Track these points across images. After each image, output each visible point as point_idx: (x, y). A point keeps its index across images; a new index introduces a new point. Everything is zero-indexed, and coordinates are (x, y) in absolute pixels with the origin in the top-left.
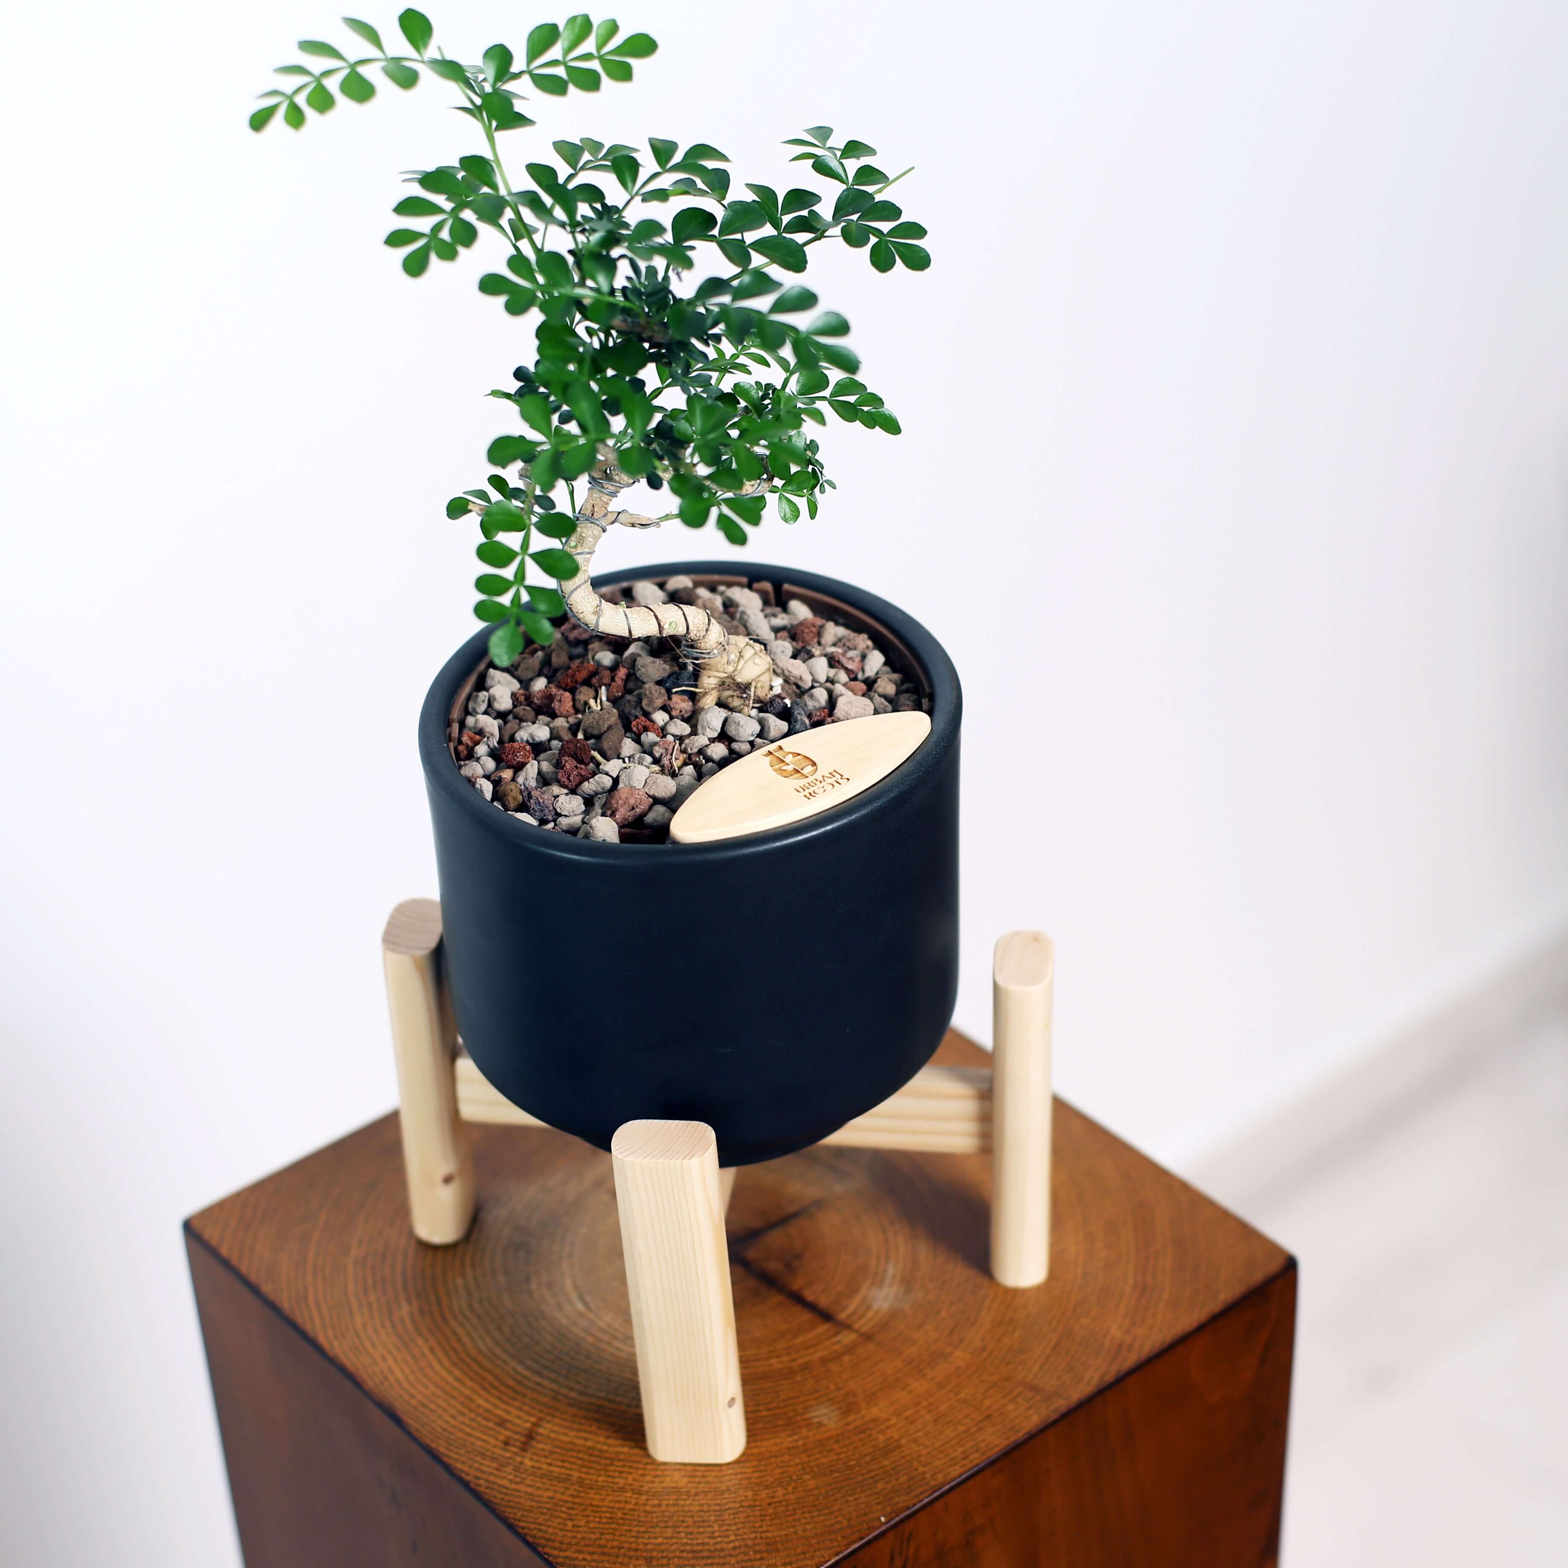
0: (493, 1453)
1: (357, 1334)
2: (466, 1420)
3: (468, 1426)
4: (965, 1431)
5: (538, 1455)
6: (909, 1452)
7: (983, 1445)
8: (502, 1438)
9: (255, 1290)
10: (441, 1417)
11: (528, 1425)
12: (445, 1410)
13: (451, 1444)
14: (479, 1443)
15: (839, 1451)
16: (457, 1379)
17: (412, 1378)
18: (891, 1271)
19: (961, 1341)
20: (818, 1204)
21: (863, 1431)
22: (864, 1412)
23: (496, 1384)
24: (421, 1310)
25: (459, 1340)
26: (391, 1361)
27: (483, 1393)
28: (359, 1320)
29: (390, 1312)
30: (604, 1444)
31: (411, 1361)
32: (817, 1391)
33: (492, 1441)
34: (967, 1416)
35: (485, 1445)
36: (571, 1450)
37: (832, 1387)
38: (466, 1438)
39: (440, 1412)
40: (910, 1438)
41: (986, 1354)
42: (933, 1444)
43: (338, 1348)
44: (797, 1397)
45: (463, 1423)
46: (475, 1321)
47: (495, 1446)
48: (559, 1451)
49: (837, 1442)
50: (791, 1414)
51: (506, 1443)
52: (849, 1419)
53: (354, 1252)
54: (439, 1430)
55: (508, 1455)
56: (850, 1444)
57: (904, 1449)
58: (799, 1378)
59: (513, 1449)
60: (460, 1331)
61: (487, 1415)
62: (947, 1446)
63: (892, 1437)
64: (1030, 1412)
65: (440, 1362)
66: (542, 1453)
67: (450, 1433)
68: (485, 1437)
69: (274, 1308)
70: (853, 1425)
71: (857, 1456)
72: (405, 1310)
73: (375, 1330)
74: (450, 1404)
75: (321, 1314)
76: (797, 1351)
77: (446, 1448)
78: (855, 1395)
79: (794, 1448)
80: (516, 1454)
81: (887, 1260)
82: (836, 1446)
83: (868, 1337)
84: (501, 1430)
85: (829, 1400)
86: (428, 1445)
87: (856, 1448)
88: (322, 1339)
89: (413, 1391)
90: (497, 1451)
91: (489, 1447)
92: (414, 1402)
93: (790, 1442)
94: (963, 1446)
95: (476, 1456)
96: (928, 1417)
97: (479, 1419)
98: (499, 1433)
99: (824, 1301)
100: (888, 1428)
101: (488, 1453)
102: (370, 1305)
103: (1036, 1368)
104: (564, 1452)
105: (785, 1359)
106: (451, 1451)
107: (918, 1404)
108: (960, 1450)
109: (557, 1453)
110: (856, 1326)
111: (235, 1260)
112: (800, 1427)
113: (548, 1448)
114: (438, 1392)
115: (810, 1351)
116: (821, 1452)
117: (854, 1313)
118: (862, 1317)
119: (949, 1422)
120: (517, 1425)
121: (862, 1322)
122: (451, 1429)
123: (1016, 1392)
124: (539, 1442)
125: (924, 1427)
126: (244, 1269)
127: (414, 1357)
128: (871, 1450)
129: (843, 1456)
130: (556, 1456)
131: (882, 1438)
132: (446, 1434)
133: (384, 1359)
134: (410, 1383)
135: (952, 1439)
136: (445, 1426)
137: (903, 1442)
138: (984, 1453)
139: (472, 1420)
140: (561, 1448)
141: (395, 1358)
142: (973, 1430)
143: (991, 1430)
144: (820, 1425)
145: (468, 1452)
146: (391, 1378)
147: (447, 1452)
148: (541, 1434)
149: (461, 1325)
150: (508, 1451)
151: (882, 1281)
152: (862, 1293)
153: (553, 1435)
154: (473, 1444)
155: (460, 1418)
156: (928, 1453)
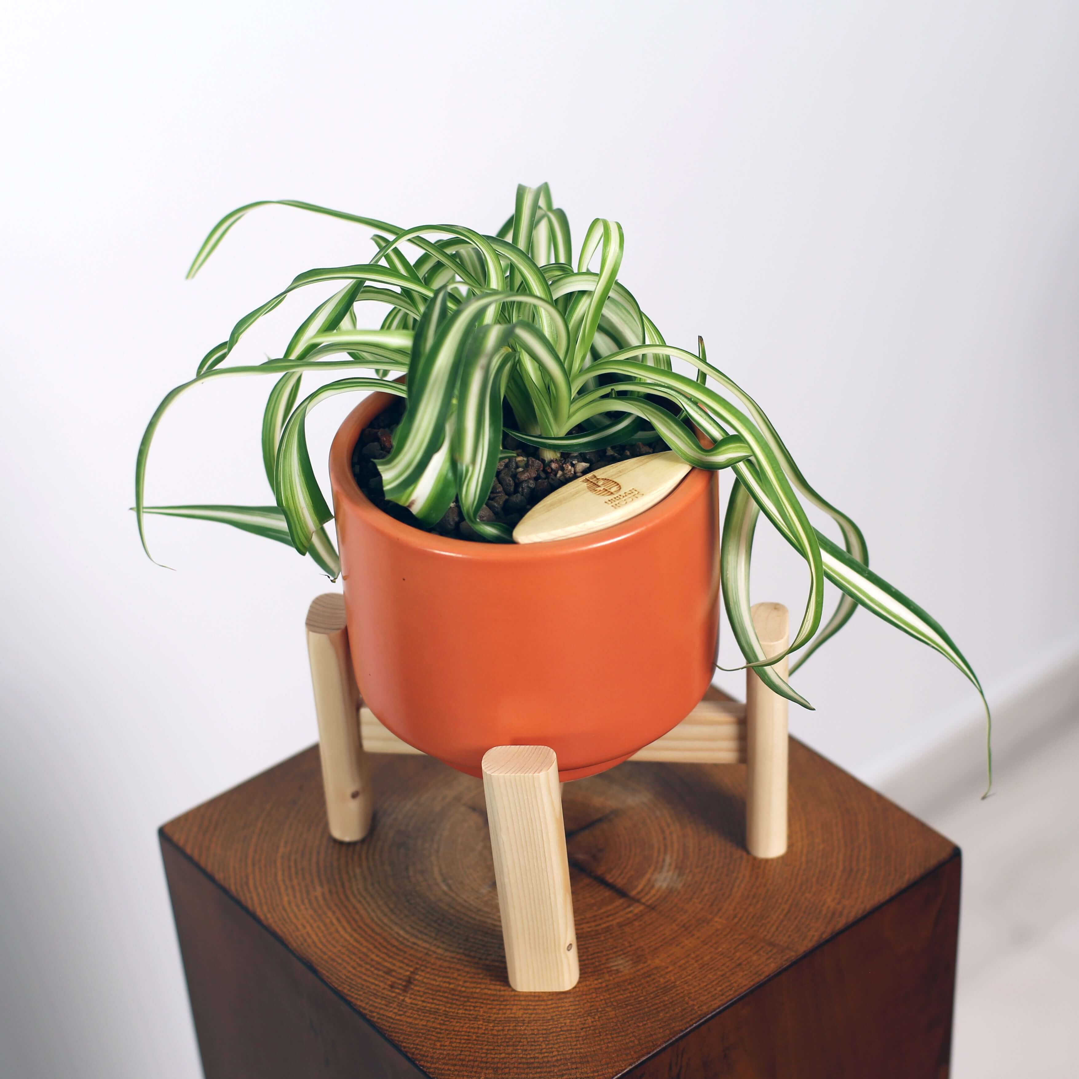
0: (383, 993)
1: (285, 910)
2: (363, 970)
3: (365, 974)
4: (722, 976)
5: (415, 995)
6: (682, 990)
7: (735, 985)
8: (389, 983)
9: (211, 878)
10: (345, 968)
11: (408, 973)
12: (348, 963)
13: (352, 988)
14: (373, 987)
15: (632, 990)
16: (356, 940)
17: (324, 940)
18: (668, 860)
19: (719, 910)
20: (616, 813)
21: (649, 976)
22: (649, 962)
23: (385, 944)
24: (330, 892)
25: (358, 913)
26: (309, 928)
27: (375, 950)
28: (285, 899)
29: (308, 892)
30: (463, 986)
31: (323, 928)
32: (616, 947)
33: (382, 985)
34: (724, 964)
35: (377, 988)
36: (440, 991)
37: (627, 944)
38: (363, 983)
39: (345, 964)
40: (683, 980)
41: (736, 920)
42: (699, 985)
43: (271, 919)
44: (602, 952)
45: (361, 972)
46: (369, 899)
47: (384, 989)
48: (430, 992)
49: (630, 983)
50: (597, 964)
51: (392, 986)
52: (639, 967)
53: (281, 850)
54: (344, 977)
55: (394, 995)
56: (639, 986)
57: (678, 988)
58: (602, 938)
59: (397, 991)
60: (358, 906)
61: (378, 966)
62: (710, 986)
63: (670, 980)
64: (769, 961)
65: (344, 928)
66: (418, 993)
67: (352, 980)
68: (377, 982)
69: (224, 891)
70: (642, 971)
71: (644, 994)
72: (319, 892)
73: (298, 906)
74: (351, 959)
75: (258, 894)
76: (601, 919)
77: (349, 990)
78: (643, 950)
79: (599, 988)
80: (399, 994)
81: (665, 853)
82: (629, 987)
83: (652, 908)
84: (389, 977)
85: (624, 954)
86: (336, 988)
87: (644, 988)
88: (259, 913)
89: (324, 949)
90: (386, 992)
91: (380, 990)
92: (326, 957)
93: (596, 984)
94: (721, 986)
95: (371, 996)
96: (696, 965)
97: (372, 969)
98: (388, 979)
99: (620, 882)
100: (667, 973)
101: (379, 994)
102: (293, 888)
103: (773, 929)
104: (434, 993)
105: (593, 924)
106: (353, 992)
107: (689, 955)
108: (719, 989)
109: (429, 993)
110: (643, 900)
111: (196, 856)
112: (604, 973)
113: (422, 989)
114: (343, 950)
115: (610, 918)
116: (618, 991)
117: (642, 890)
118: (647, 894)
119: (711, 969)
120: (400, 973)
121: (647, 897)
122: (352, 977)
123: (759, 947)
124: (416, 985)
125: (693, 973)
126: (202, 863)
127: (325, 925)
128: (655, 989)
129: (634, 994)
130: (428, 995)
131: (662, 980)
132: (349, 981)
133: (304, 927)
134: (322, 943)
135: (713, 981)
136: (348, 974)
137: (678, 983)
138: (736, 991)
139: (367, 970)
140: (432, 990)
141: (311, 926)
142: (728, 974)
143: (741, 974)
144: (618, 971)
145: (364, 993)
146: (309, 940)
147: (349, 993)
148: (417, 980)
149: (360, 902)
150: (393, 992)
151: (662, 867)
152: (648, 876)
153: (425, 980)
154: (368, 987)
155: (359, 969)
156: (696, 991)
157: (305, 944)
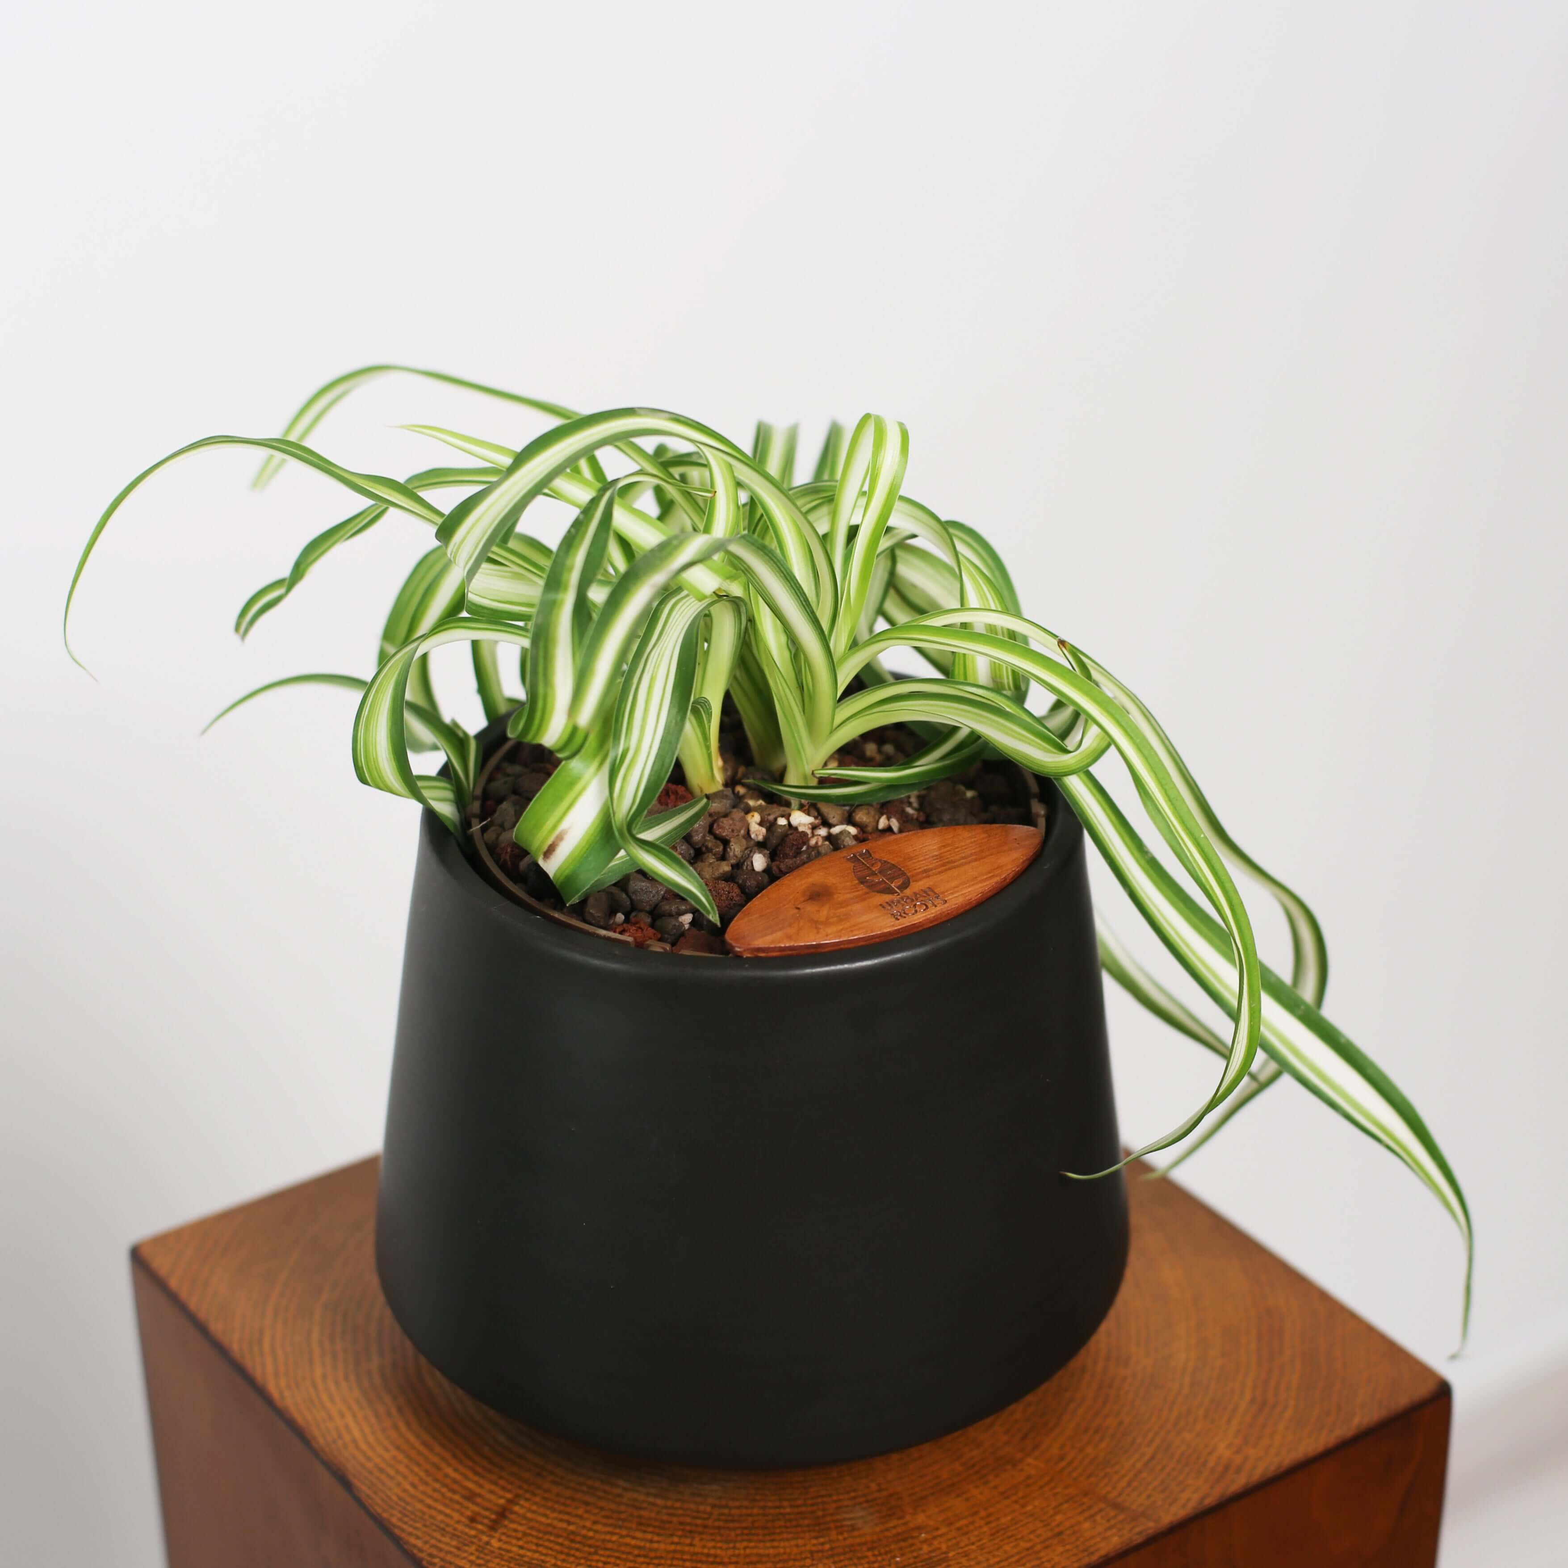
0: (455, 1529)
1: (314, 1386)
2: (429, 1491)
8: (468, 1513)
9: (202, 1329)
10: (399, 1482)
11: (502, 1502)
12: (406, 1478)
13: (406, 1516)
14: (440, 1517)
16: (424, 1443)
17: (371, 1439)
24: (394, 1363)
26: (349, 1419)
27: (453, 1461)
28: (319, 1368)
31: (373, 1420)
33: (456, 1515)
35: (447, 1519)
38: (426, 1510)
39: (399, 1478)
43: (290, 1398)
47: (460, 1522)
51: (473, 1520)
54: (396, 1497)
55: (473, 1532)
59: (480, 1527)
60: (435, 1390)
61: (454, 1487)
65: (406, 1422)
67: (407, 1504)
68: (448, 1511)
69: (220, 1349)
72: (376, 1362)
73: (337, 1383)
74: (412, 1471)
75: (275, 1360)
77: (400, 1520)
84: (470, 1504)
86: (379, 1514)
88: (272, 1388)
89: (370, 1453)
90: (461, 1527)
91: (451, 1522)
92: (367, 1463)
95: (435, 1531)
97: (445, 1491)
98: (466, 1507)
101: (450, 1529)
102: (334, 1354)
106: (405, 1523)
111: (184, 1294)
120: (488, 1500)
122: (408, 1499)
124: (512, 1521)
126: (193, 1303)
132: (403, 1505)
133: (342, 1416)
134: (367, 1443)
136: (403, 1495)
139: (435, 1490)
141: (354, 1416)
145: (425, 1526)
146: (347, 1438)
147: (400, 1524)
148: (515, 1513)
150: (473, 1528)
154: (432, 1517)
157: (340, 1442)
